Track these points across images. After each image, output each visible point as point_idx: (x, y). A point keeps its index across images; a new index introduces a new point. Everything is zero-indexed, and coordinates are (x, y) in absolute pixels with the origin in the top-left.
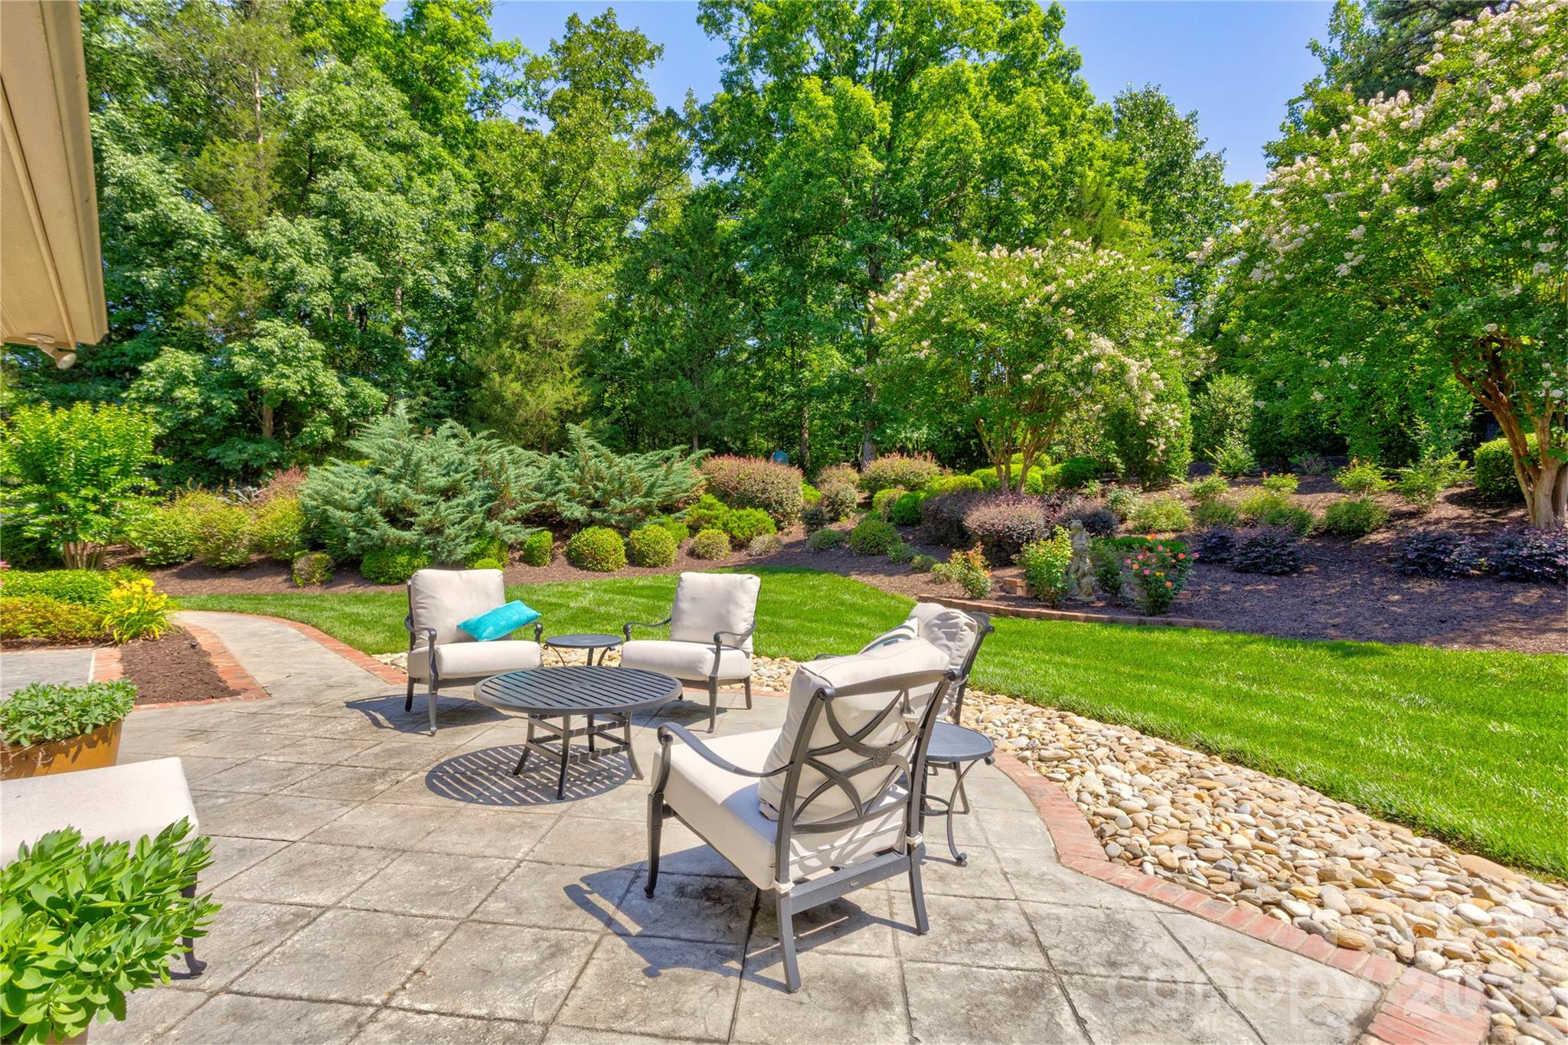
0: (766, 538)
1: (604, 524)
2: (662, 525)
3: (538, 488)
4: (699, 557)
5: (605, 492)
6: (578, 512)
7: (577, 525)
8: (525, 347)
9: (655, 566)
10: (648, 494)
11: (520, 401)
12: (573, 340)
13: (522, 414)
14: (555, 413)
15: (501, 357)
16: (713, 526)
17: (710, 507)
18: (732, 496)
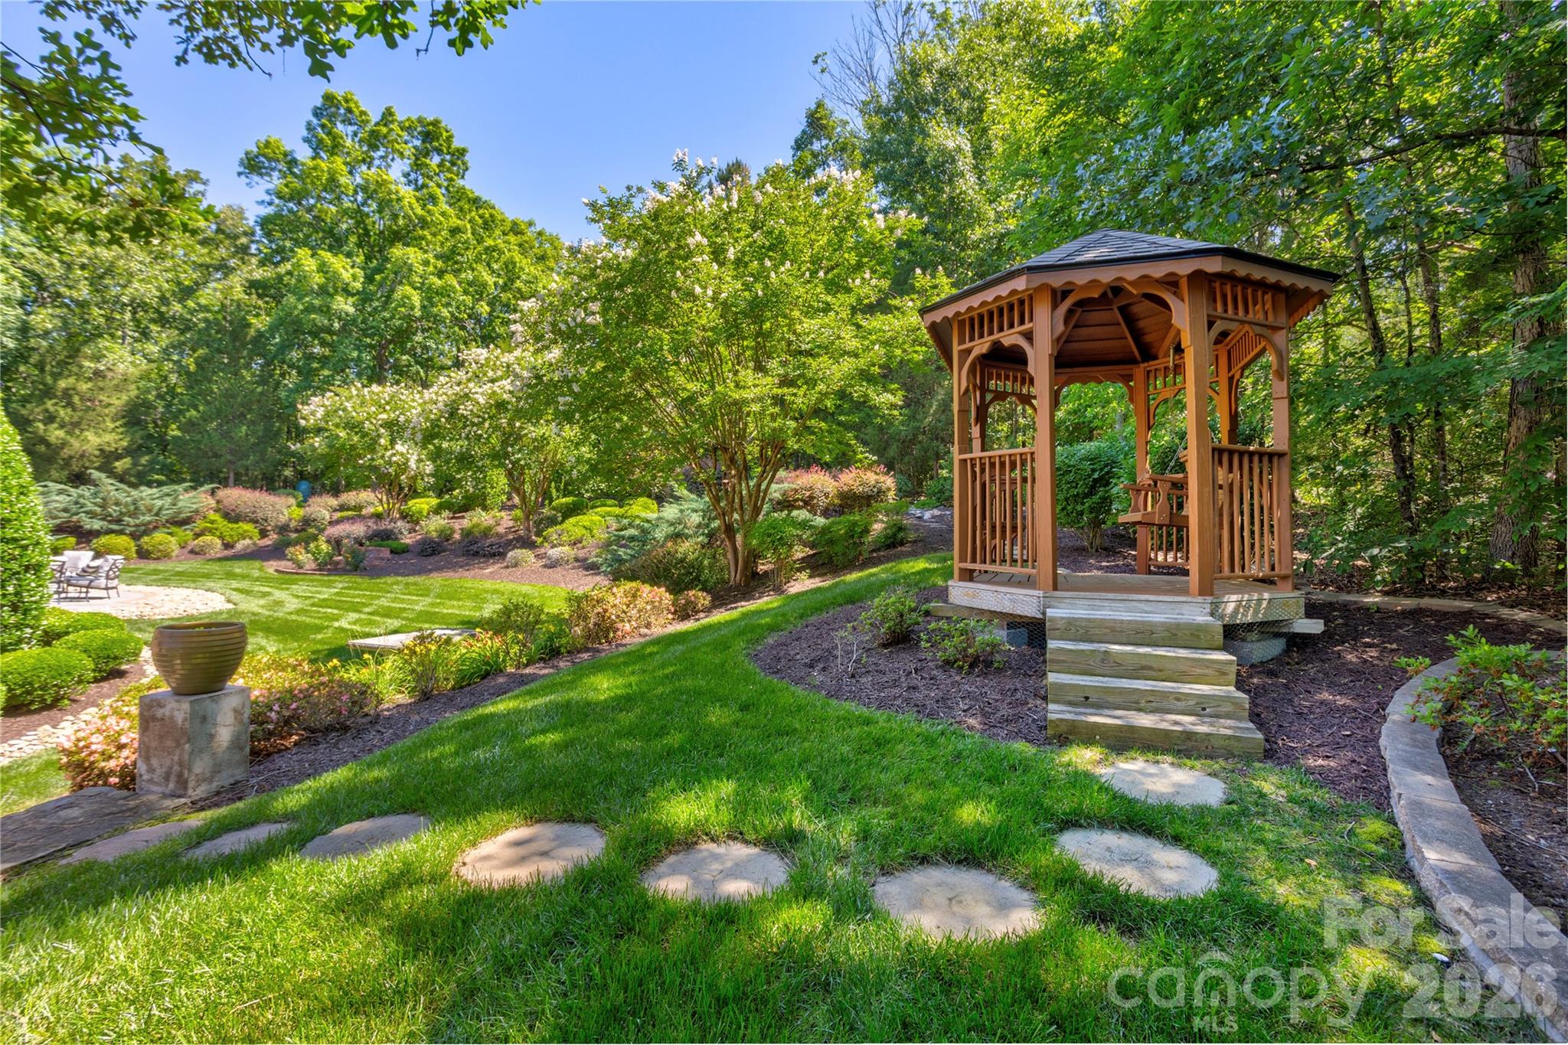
0: (247, 542)
1: (121, 532)
2: (170, 534)
3: (65, 510)
4: (197, 553)
5: (122, 513)
6: (97, 525)
7: (97, 534)
8: (70, 404)
9: (158, 559)
10: (157, 514)
11: (64, 444)
12: (119, 401)
13: (66, 452)
14: (97, 453)
15: (47, 411)
16: (213, 534)
17: (212, 522)
18: (232, 516)
